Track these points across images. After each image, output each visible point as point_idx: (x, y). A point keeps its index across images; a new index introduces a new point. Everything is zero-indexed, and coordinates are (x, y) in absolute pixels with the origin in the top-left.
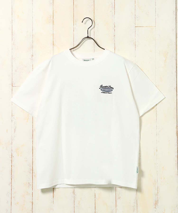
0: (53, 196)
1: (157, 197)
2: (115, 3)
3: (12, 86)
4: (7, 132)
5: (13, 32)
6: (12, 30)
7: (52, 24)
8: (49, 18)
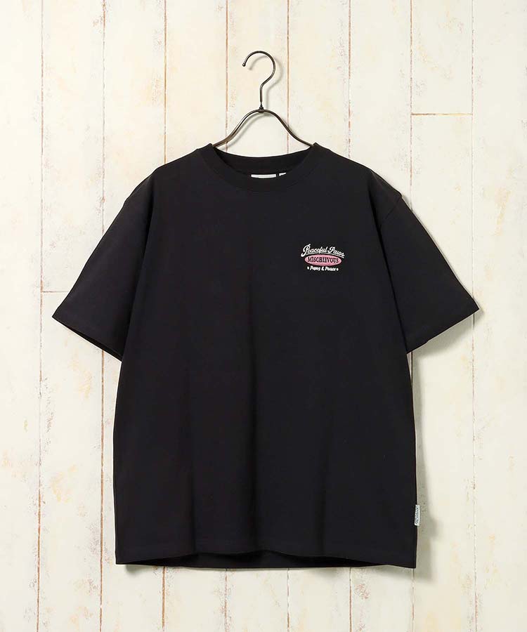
0: (163, 620)
1: (475, 626)
2: (350, 43)
3: (42, 292)
4: (25, 429)
5: (44, 128)
6: (42, 121)
7: (163, 105)
8: (154, 88)
